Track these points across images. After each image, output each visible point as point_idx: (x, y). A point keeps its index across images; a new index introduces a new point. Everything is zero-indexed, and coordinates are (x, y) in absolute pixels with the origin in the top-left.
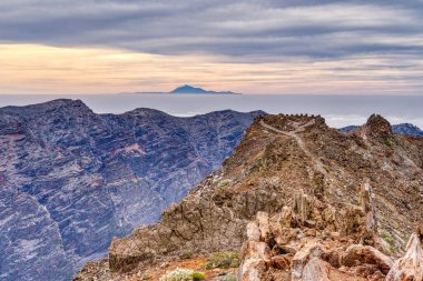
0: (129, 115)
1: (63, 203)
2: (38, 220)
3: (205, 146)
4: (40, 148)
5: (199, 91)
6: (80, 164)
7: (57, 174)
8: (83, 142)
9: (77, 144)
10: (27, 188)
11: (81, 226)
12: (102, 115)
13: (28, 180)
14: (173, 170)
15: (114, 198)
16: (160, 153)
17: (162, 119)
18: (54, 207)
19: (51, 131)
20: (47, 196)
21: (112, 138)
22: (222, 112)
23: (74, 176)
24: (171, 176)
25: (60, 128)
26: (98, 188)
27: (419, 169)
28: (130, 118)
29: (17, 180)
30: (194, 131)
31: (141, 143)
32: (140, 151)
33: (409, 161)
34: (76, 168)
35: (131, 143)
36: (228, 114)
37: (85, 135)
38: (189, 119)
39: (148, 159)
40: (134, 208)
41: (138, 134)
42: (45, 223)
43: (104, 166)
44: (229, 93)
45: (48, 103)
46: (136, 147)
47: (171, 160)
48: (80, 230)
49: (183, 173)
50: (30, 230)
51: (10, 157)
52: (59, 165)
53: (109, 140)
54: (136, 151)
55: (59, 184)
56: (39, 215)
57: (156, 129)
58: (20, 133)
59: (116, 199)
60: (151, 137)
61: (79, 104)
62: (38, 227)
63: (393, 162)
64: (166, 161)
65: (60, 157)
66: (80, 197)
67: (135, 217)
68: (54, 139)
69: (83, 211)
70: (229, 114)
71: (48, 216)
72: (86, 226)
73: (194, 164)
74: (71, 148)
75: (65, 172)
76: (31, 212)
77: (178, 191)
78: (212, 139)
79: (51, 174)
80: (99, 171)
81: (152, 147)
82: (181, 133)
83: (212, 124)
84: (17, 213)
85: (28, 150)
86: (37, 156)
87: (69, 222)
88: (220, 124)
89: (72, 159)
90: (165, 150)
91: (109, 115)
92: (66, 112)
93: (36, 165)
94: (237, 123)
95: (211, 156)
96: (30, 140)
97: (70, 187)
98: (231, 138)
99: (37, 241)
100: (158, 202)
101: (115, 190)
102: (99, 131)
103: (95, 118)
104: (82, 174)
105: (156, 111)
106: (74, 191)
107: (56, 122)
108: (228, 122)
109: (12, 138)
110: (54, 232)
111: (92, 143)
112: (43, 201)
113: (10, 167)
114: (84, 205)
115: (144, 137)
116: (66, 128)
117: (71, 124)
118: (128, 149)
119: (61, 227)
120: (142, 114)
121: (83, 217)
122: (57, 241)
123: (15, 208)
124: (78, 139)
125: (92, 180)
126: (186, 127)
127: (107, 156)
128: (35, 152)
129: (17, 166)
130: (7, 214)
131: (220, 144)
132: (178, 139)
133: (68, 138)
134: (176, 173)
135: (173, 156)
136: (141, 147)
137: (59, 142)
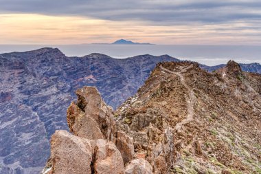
0: (87, 58)
1: (47, 111)
2: (32, 121)
3: (133, 77)
4: (33, 78)
5: (130, 42)
6: (57, 87)
7: (43, 93)
8: (59, 74)
9: (55, 75)
10: (25, 101)
11: (58, 125)
12: (71, 58)
13: (26, 97)
14: (114, 91)
16: (106, 81)
17: (107, 60)
18: (42, 113)
19: (40, 67)
20: (37, 106)
21: (77, 71)
22: (143, 56)
23: (54, 94)
24: (112, 94)
25: (45, 65)
26: (68, 102)
27: (257, 93)
28: (87, 59)
29: (19, 96)
30: (126, 67)
31: (94, 74)
32: (94, 79)
33: (251, 89)
34: (55, 90)
35: (88, 75)
37: (60, 70)
38: (123, 60)
39: (98, 84)
41: (92, 69)
42: (36, 123)
43: (71, 88)
44: (148, 44)
45: (38, 50)
46: (91, 77)
47: (112, 85)
50: (27, 127)
51: (15, 83)
52: (45, 88)
53: (75, 72)
54: (91, 79)
55: (44, 99)
56: (33, 118)
57: (103, 66)
58: (21, 68)
60: (100, 71)
61: (57, 51)
62: (32, 125)
63: (241, 89)
64: (109, 85)
65: (45, 82)
66: (57, 107)
68: (42, 72)
69: (59, 115)
70: (147, 57)
71: (38, 118)
72: (61, 124)
73: (126, 87)
74: (52, 78)
75: (48, 92)
76: (28, 116)
77: (116, 104)
78: (137, 72)
79: (40, 93)
80: (68, 92)
81: (101, 77)
82: (119, 68)
83: (137, 63)
84: (20, 117)
85: (26, 78)
86: (31, 82)
87: (51, 122)
88: (142, 63)
89: (52, 84)
90: (109, 79)
91: (75, 57)
92: (48, 56)
93: (30, 88)
94: (153, 63)
95: (137, 83)
96: (27, 72)
97: (51, 101)
98: (148, 71)
99: (32, 133)
102: (69, 67)
103: (66, 59)
104: (58, 93)
105: (103, 55)
106: (54, 103)
107: (43, 61)
108: (147, 62)
109: (17, 71)
110: (42, 128)
111: (65, 74)
112: (35, 109)
113: (15, 89)
114: (60, 112)
115: (96, 71)
116: (49, 65)
117: (52, 63)
118: (86, 78)
119: (46, 125)
120: (95, 56)
121: (59, 119)
122: (43, 134)
123: (18, 114)
124: (56, 72)
125: (64, 97)
126: (121, 65)
127: (74, 82)
128: (30, 80)
129: (19, 88)
130: (14, 117)
131: (142, 75)
132: (117, 72)
133: (50, 71)
134: (115, 93)
135: (114, 82)
136: (94, 77)
137: (44, 74)
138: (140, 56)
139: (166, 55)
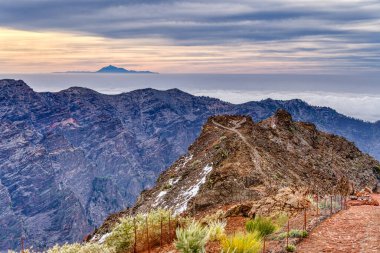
0: (64, 93)
1: (11, 171)
3: (130, 120)
5: (122, 70)
6: (25, 136)
7: (5, 145)
8: (25, 117)
9: (20, 119)
11: (27, 190)
12: (42, 94)
14: (104, 141)
15: (54, 165)
16: (92, 126)
17: (92, 96)
18: (3, 173)
21: (50, 114)
22: (143, 90)
23: (20, 147)
24: (102, 145)
25: (4, 104)
26: (41, 157)
27: (311, 147)
28: (65, 95)
30: (120, 107)
31: (75, 118)
32: (75, 124)
33: (304, 142)
34: (21, 140)
35: (68, 118)
36: (149, 92)
37: (27, 111)
38: (116, 96)
39: (82, 131)
40: (71, 174)
41: (73, 109)
43: (44, 138)
44: (148, 72)
46: (71, 121)
47: (101, 132)
48: (26, 194)
49: (112, 143)
52: (6, 137)
53: (47, 115)
54: (71, 125)
55: (6, 154)
57: (87, 105)
59: (56, 166)
60: (83, 113)
61: (21, 83)
64: (97, 133)
65: (7, 130)
66: (25, 165)
67: (72, 182)
69: (28, 177)
72: (31, 190)
73: (121, 135)
74: (16, 123)
75: (12, 144)
77: (108, 158)
78: (135, 114)
80: (41, 142)
81: (84, 121)
82: (110, 108)
83: (135, 100)
87: (16, 186)
88: (142, 100)
89: (18, 132)
90: (96, 123)
91: (47, 93)
92: (9, 91)
94: (157, 100)
95: (135, 128)
97: (17, 156)
98: (151, 112)
100: (91, 168)
101: (54, 158)
102: (39, 107)
103: (35, 95)
104: (26, 145)
105: (87, 89)
106: (20, 160)
108: (149, 98)
110: (5, 196)
111: (33, 117)
114: (29, 171)
115: (78, 112)
116: (10, 105)
117: (14, 101)
118: (64, 123)
119: (10, 191)
120: (75, 92)
121: (28, 182)
122: (7, 204)
124: (21, 114)
125: (35, 150)
126: (113, 104)
127: (47, 129)
131: (143, 117)
132: (107, 113)
133: (12, 113)
134: (106, 143)
135: (103, 129)
136: (75, 121)
137: (4, 117)
138: (139, 90)
139: (175, 90)
